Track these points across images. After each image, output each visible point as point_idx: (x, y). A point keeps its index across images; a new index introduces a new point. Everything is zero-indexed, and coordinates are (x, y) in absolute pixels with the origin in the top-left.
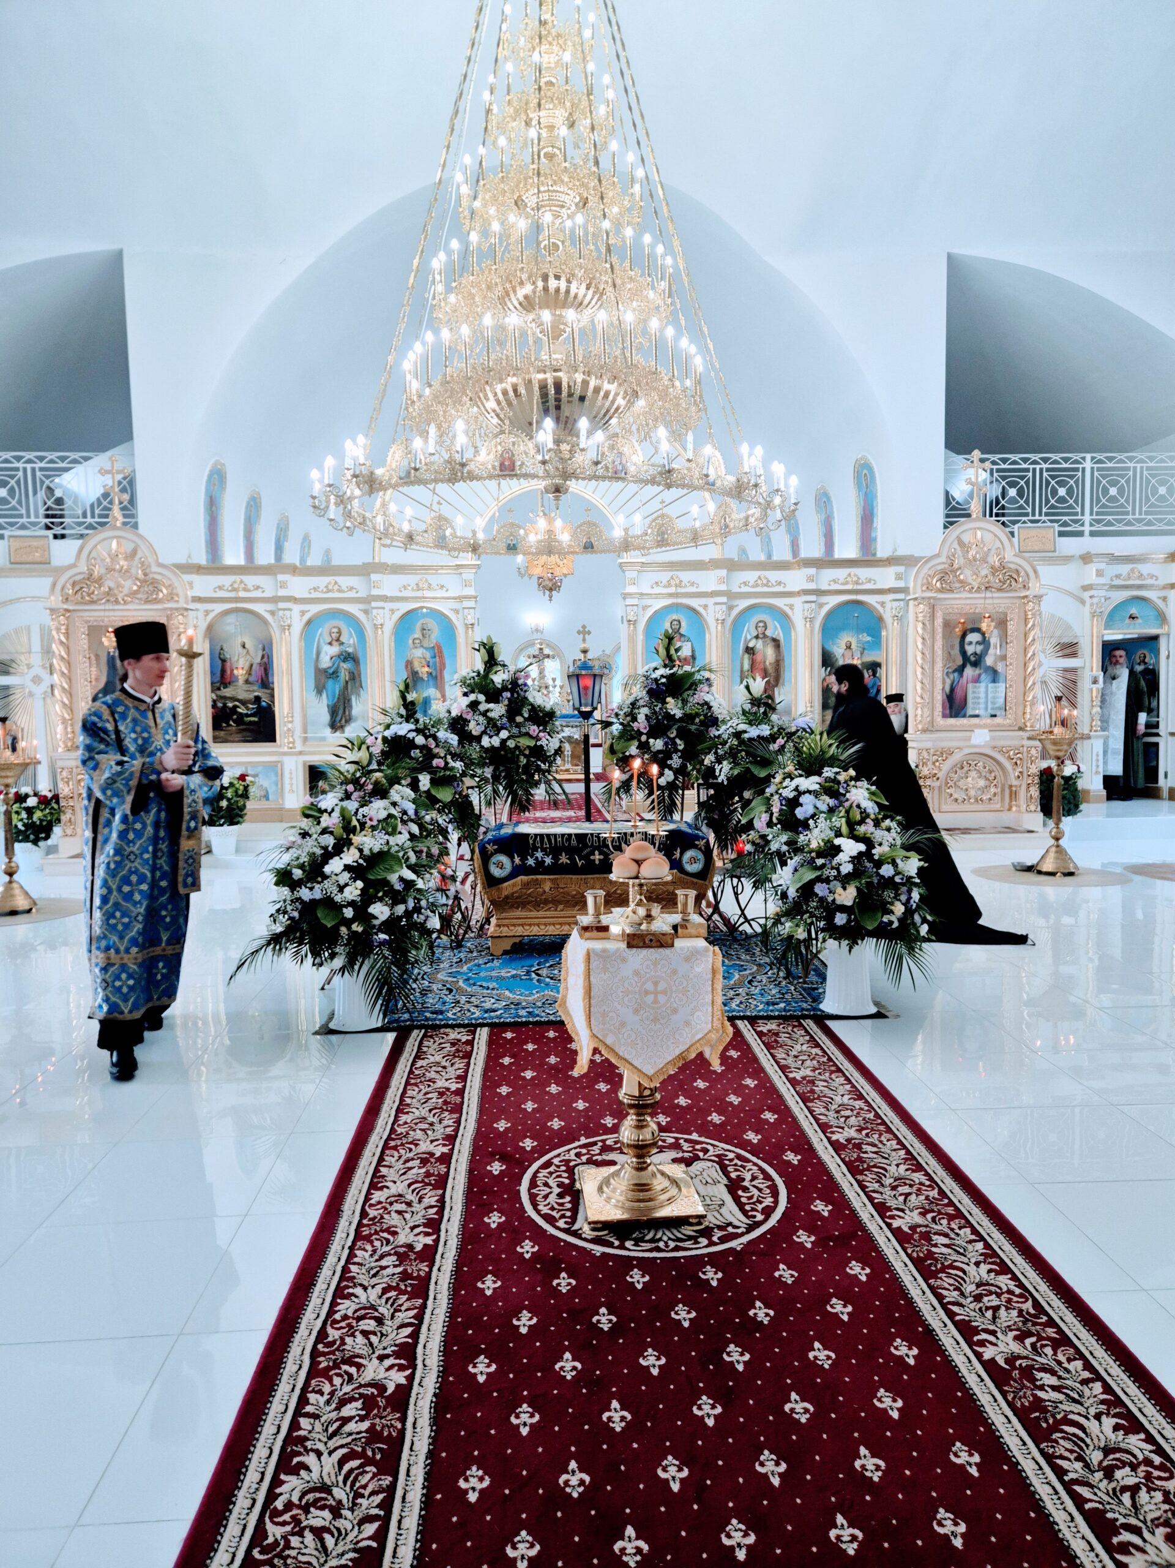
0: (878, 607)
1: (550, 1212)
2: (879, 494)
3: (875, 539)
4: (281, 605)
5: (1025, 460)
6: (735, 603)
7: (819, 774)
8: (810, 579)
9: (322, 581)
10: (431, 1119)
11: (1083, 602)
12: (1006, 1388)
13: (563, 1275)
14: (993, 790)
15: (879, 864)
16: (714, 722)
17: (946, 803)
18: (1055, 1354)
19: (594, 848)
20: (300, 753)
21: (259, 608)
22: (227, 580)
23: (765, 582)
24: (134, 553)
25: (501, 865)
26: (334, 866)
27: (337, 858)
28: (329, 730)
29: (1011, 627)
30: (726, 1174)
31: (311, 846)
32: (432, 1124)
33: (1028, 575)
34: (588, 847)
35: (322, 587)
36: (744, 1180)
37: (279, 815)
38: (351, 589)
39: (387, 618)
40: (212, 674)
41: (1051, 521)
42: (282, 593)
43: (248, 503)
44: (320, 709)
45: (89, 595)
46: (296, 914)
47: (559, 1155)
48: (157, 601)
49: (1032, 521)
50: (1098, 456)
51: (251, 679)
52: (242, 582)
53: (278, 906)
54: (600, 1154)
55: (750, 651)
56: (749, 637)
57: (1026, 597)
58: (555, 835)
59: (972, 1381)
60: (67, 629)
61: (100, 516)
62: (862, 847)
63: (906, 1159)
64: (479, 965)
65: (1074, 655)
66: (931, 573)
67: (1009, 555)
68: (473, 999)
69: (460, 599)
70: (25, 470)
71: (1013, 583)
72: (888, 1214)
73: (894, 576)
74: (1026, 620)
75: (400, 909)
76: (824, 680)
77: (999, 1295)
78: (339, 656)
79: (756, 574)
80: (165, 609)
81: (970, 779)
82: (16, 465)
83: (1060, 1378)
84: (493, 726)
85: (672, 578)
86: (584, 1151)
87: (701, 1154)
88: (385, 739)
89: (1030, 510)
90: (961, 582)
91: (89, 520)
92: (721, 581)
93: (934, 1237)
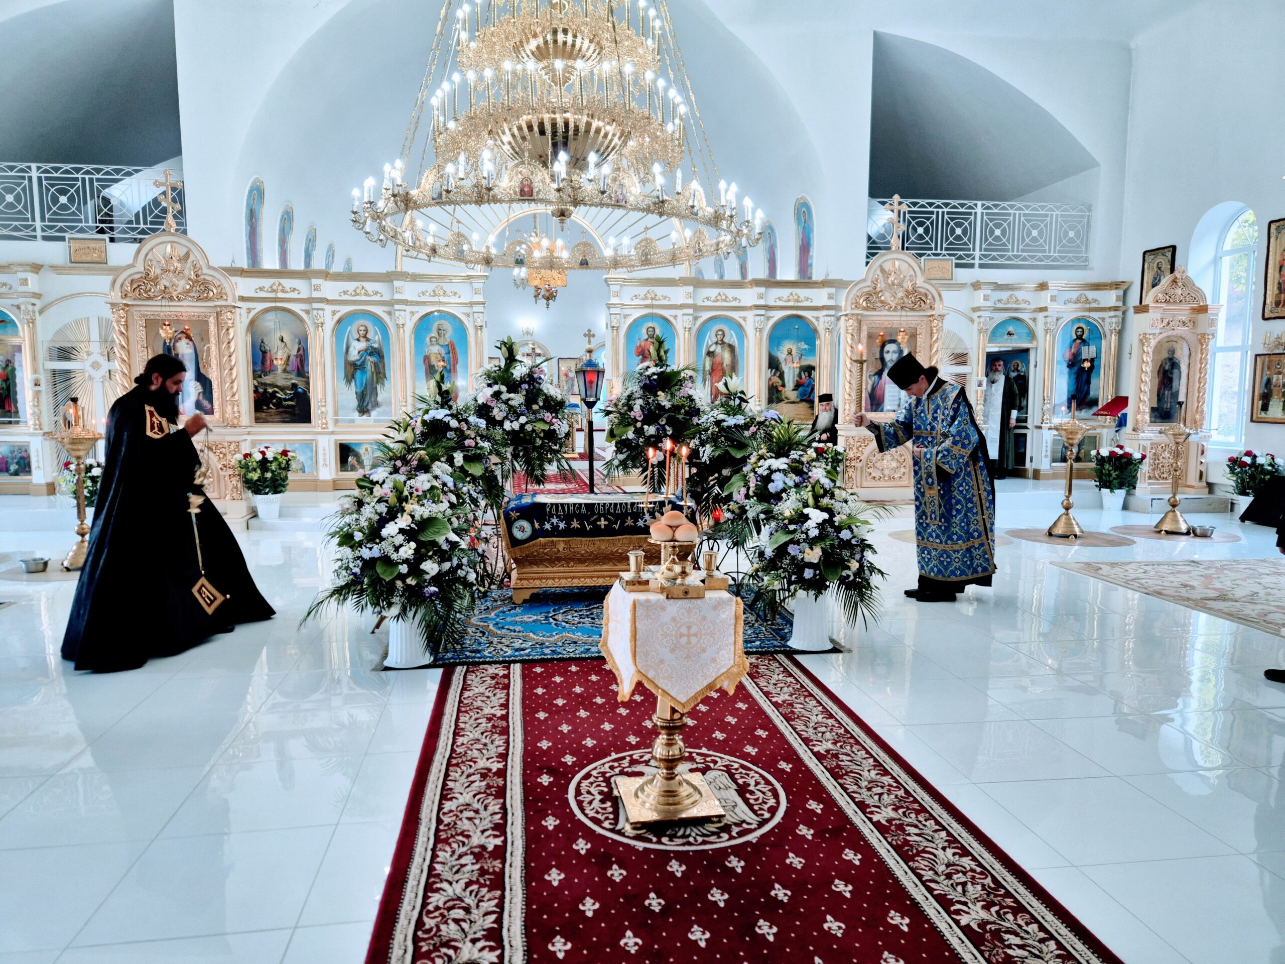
0: (814, 320)
1: (596, 815)
2: (815, 229)
3: (811, 265)
4: (315, 305)
5: (931, 205)
6: (700, 314)
7: (787, 456)
8: (760, 296)
9: (351, 286)
10: (484, 741)
11: (972, 321)
12: (983, 948)
13: (615, 867)
14: (903, 470)
15: (838, 529)
16: (697, 412)
17: (866, 480)
18: (1015, 919)
19: (600, 515)
20: (333, 433)
21: (296, 307)
22: (267, 282)
23: (724, 297)
24: (187, 256)
25: (523, 529)
26: (390, 529)
27: (392, 523)
28: (357, 413)
29: (920, 339)
30: (735, 781)
31: (368, 512)
32: (485, 745)
33: (934, 298)
34: (595, 514)
35: (351, 291)
36: (749, 785)
37: (316, 486)
38: (376, 293)
39: (408, 319)
40: (254, 363)
41: (950, 255)
42: (315, 295)
43: (282, 216)
44: (349, 395)
45: (146, 292)
46: (357, 570)
47: (595, 768)
48: (207, 299)
49: (935, 255)
50: (988, 203)
51: (289, 369)
52: (280, 284)
53: (339, 563)
54: (629, 767)
55: (710, 354)
56: (710, 343)
57: (932, 315)
58: (568, 504)
59: (955, 943)
60: (126, 321)
61: (152, 223)
62: (826, 516)
63: (875, 766)
64: (504, 612)
65: (964, 363)
66: (859, 294)
67: (920, 281)
68: (504, 640)
69: (471, 304)
70: (84, 180)
71: (923, 304)
72: (868, 810)
73: (826, 296)
74: (932, 334)
75: (447, 566)
76: (770, 379)
77: (964, 873)
78: (366, 350)
79: (717, 291)
80: (216, 306)
81: (885, 461)
82: (76, 176)
83: (1022, 938)
84: (514, 413)
85: (648, 292)
86: (616, 764)
87: (712, 765)
88: (424, 423)
89: (933, 245)
90: (882, 302)
91: (142, 226)
92: (689, 296)
93: (907, 828)
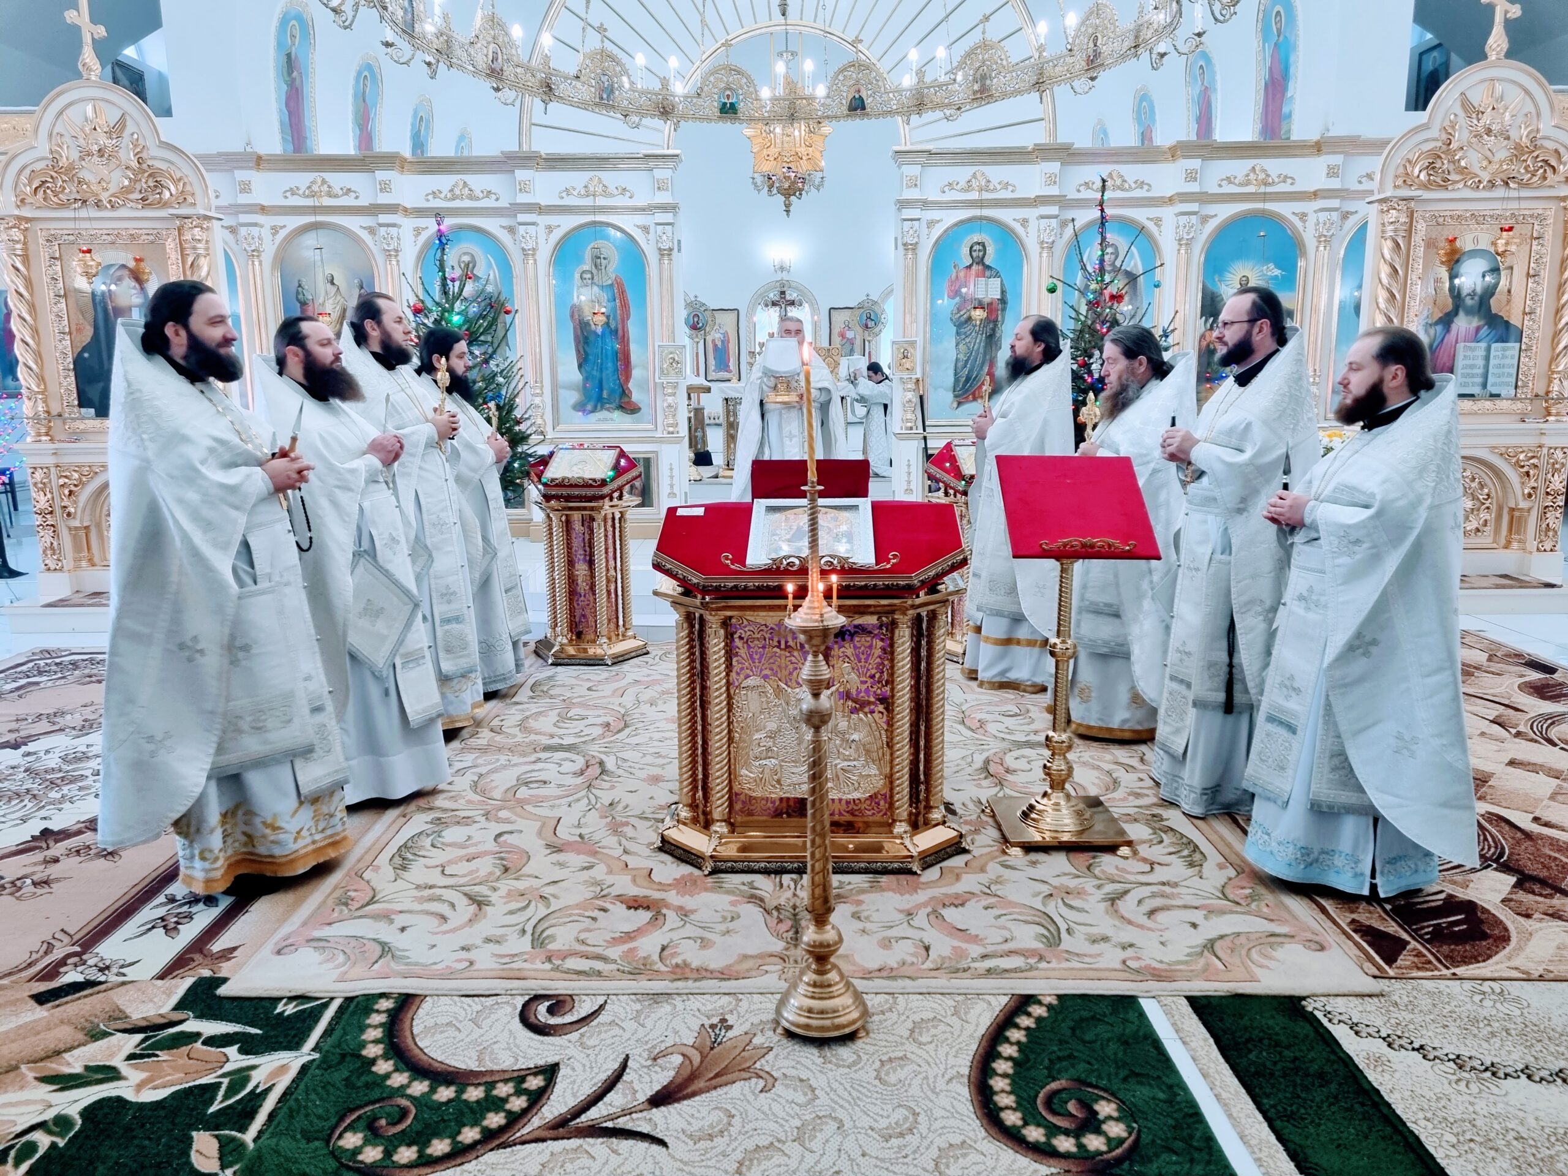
0: (1295, 220)
4: (383, 218)
6: (1071, 216)
8: (1191, 177)
9: (445, 182)
14: (1484, 515)
21: (353, 223)
23: (1119, 182)
24: (121, 124)
29: (1538, 248)
35: (445, 190)
38: (488, 194)
39: (541, 239)
42: (383, 199)
45: (55, 194)
48: (159, 204)
52: (324, 182)
66: (1413, 156)
67: (1546, 126)
69: (651, 209)
71: (1549, 171)
73: (1325, 171)
74: (1566, 237)
79: (1105, 169)
80: (175, 217)
85: (974, 176)
90: (1462, 171)
92: (1051, 180)
